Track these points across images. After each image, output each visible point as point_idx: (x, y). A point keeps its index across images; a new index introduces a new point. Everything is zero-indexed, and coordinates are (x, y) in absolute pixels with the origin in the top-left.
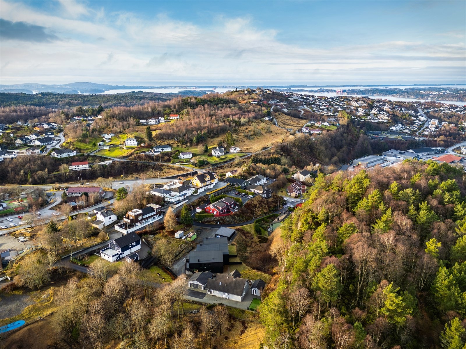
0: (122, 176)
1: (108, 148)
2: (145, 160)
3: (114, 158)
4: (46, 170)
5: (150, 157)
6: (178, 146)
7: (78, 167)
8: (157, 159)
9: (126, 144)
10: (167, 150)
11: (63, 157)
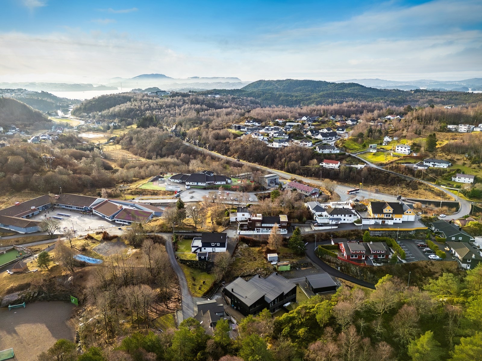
0: (361, 184)
1: (375, 151)
2: (403, 172)
3: (372, 163)
4: (300, 162)
5: (411, 171)
6: (464, 164)
7: (328, 165)
8: (419, 174)
9: (396, 150)
10: (442, 167)
11: (325, 153)
